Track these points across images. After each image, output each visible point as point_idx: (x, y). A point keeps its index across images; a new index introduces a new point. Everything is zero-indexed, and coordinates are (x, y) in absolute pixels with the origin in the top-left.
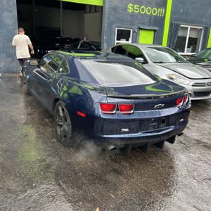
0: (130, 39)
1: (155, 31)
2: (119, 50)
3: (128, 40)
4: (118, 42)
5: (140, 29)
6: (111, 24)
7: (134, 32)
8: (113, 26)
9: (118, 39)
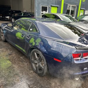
0: (47, 11)
1: (58, 7)
2: (45, 16)
3: (46, 11)
4: (42, 12)
5: (51, 6)
6: (39, 4)
7: (49, 8)
8: (40, 5)
9: (42, 11)
